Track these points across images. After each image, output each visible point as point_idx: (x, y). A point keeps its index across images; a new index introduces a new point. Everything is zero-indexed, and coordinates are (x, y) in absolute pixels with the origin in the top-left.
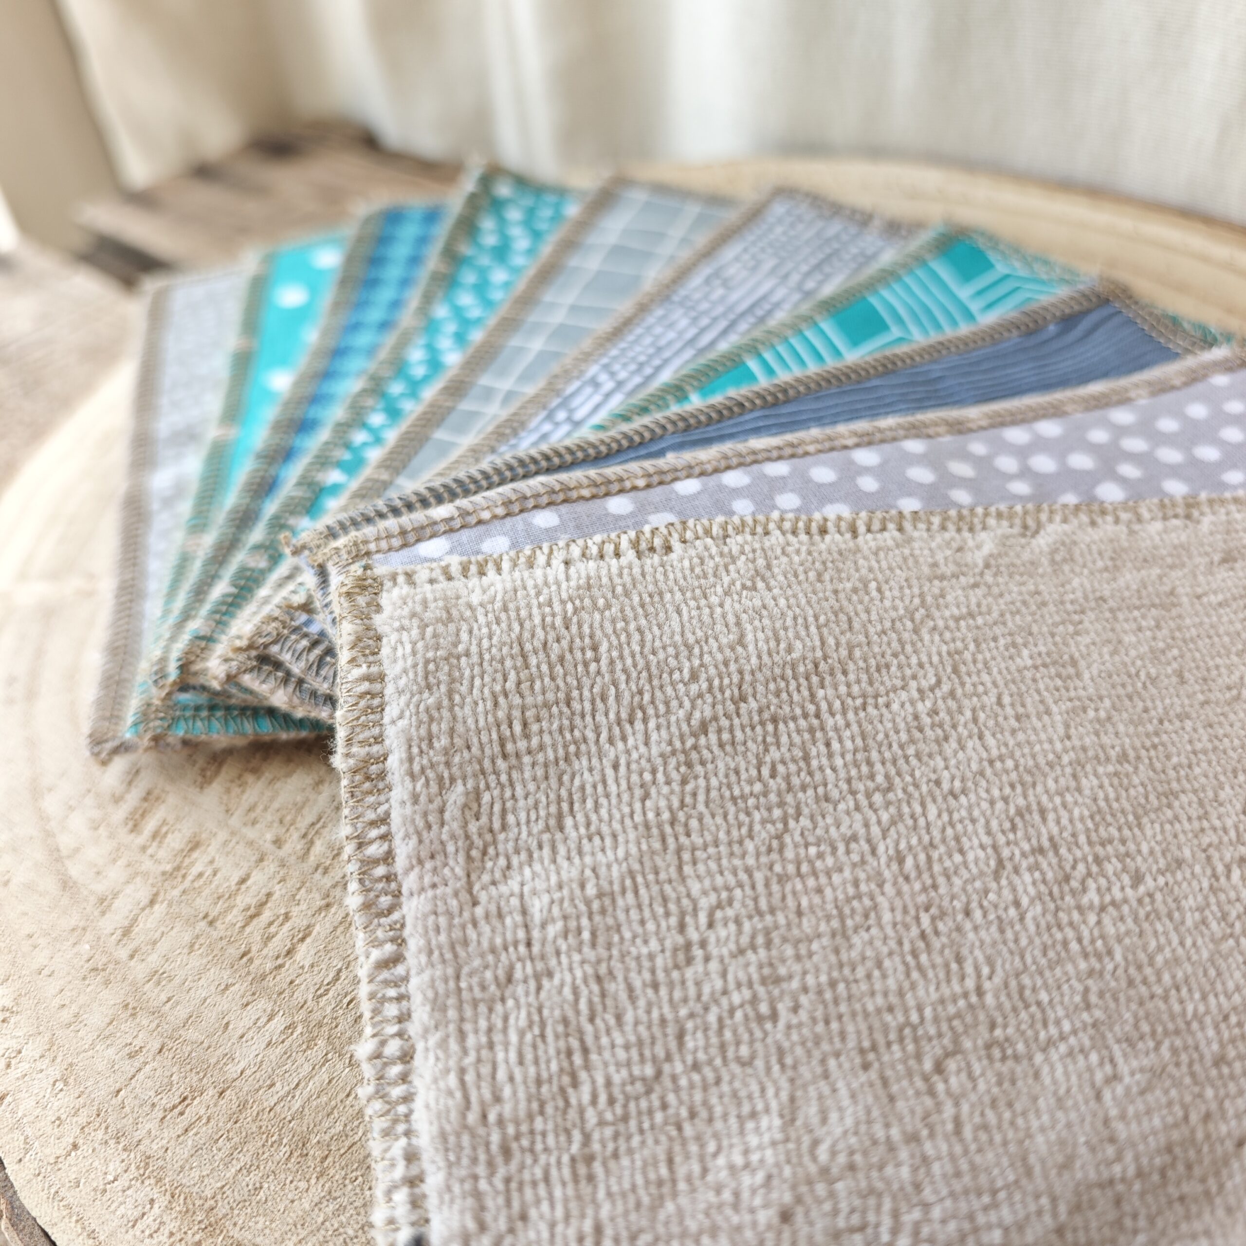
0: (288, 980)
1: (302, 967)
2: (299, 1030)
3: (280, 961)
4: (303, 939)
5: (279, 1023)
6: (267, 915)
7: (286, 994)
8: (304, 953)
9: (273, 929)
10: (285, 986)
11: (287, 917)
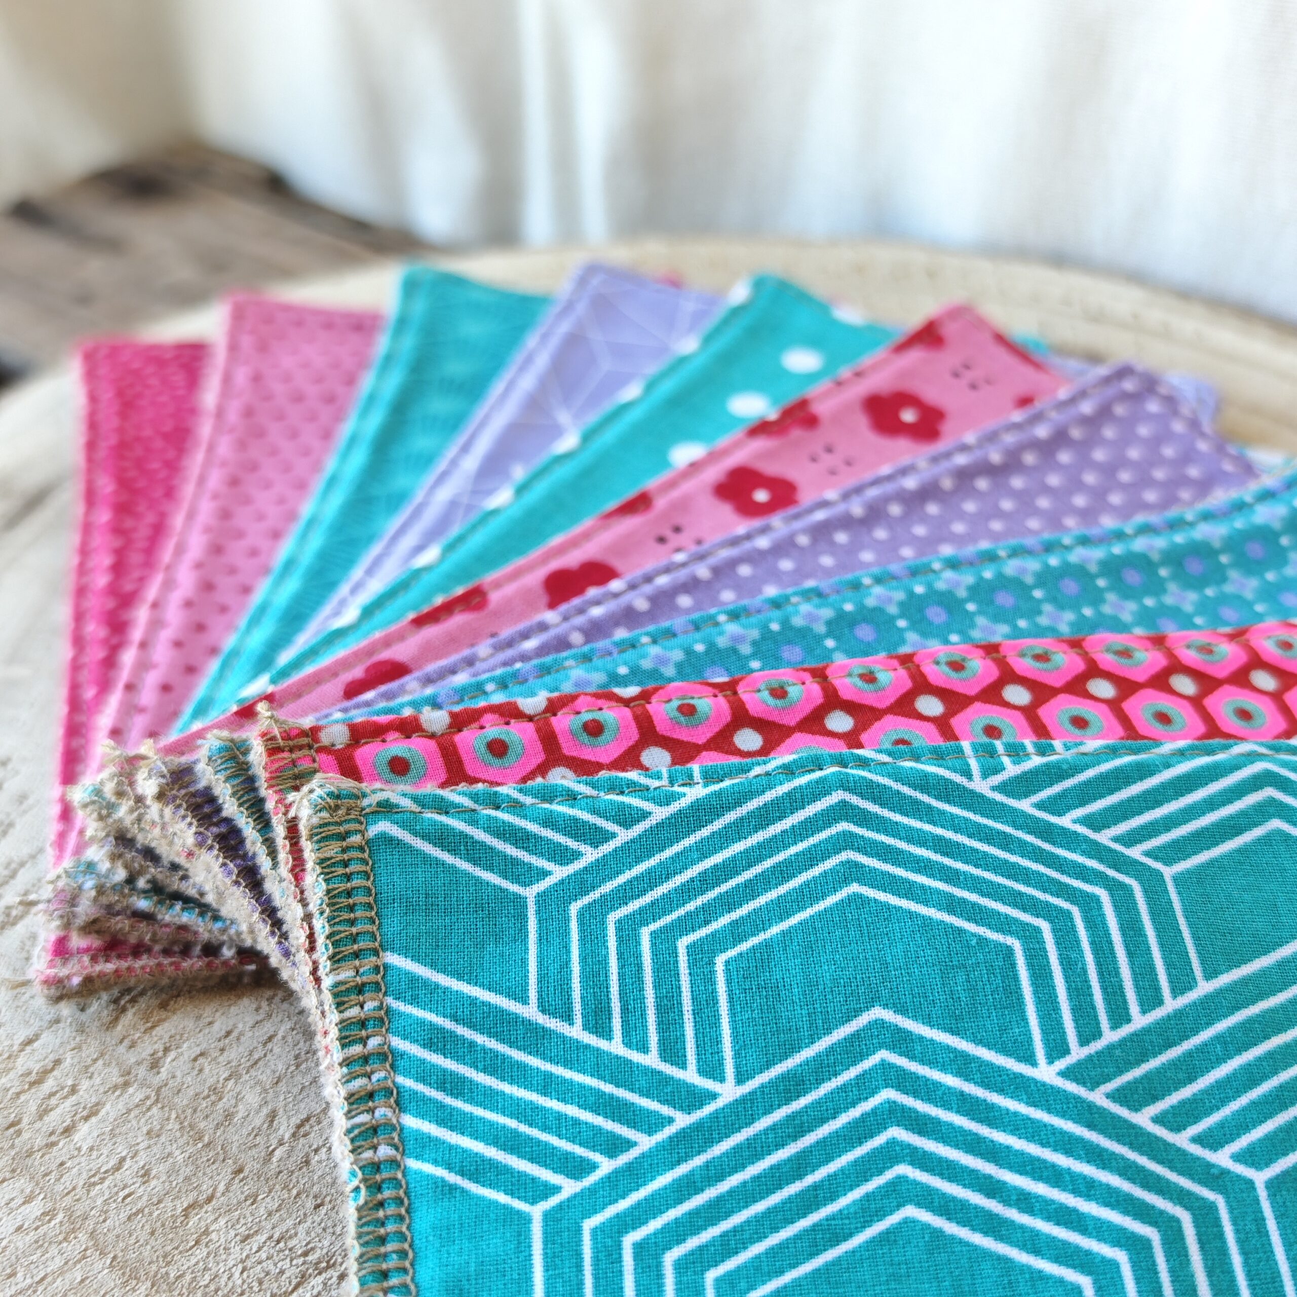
0: (58, 1161)
1: (79, 1149)
2: (60, 1217)
3: (53, 1138)
4: (86, 1119)
5: (36, 1208)
6: (49, 1084)
7: (53, 1176)
8: (84, 1134)
9: (53, 1101)
10: (54, 1167)
11: (74, 1090)
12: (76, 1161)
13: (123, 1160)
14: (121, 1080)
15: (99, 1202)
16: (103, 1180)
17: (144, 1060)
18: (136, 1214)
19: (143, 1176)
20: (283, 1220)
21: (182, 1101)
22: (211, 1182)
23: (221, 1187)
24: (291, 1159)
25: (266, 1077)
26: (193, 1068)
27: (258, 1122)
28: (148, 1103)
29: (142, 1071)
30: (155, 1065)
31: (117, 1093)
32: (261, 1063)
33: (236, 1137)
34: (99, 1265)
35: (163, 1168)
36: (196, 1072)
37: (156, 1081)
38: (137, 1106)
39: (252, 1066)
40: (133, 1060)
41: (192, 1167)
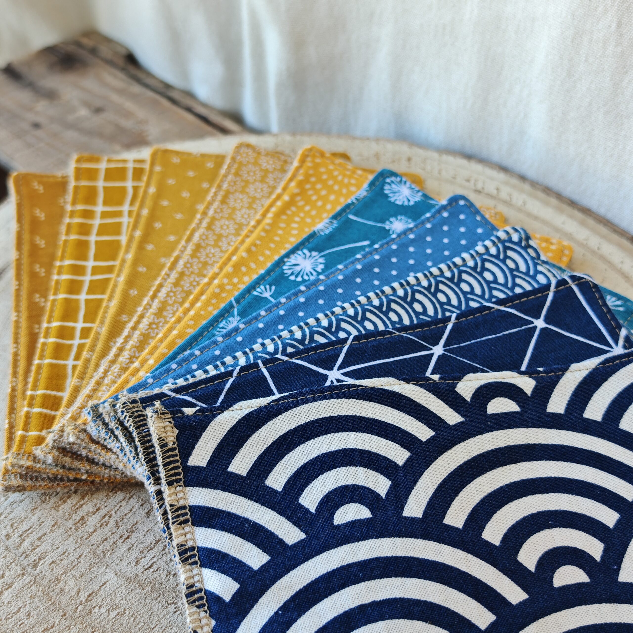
13: (20, 608)
14: (21, 572)
15: (11, 626)
16: (12, 617)
17: (30, 563)
19: (27, 616)
21: (44, 582)
22: (53, 620)
23: (57, 622)
24: (85, 611)
25: (77, 574)
26: (49, 568)
27: (73, 594)
28: (31, 583)
29: (29, 569)
30: (35, 566)
31: (19, 578)
32: (76, 567)
33: (64, 601)
35: (35, 612)
36: (50, 570)
37: (35, 573)
38: (27, 585)
39: (72, 569)
40: (26, 564)
41: (46, 613)
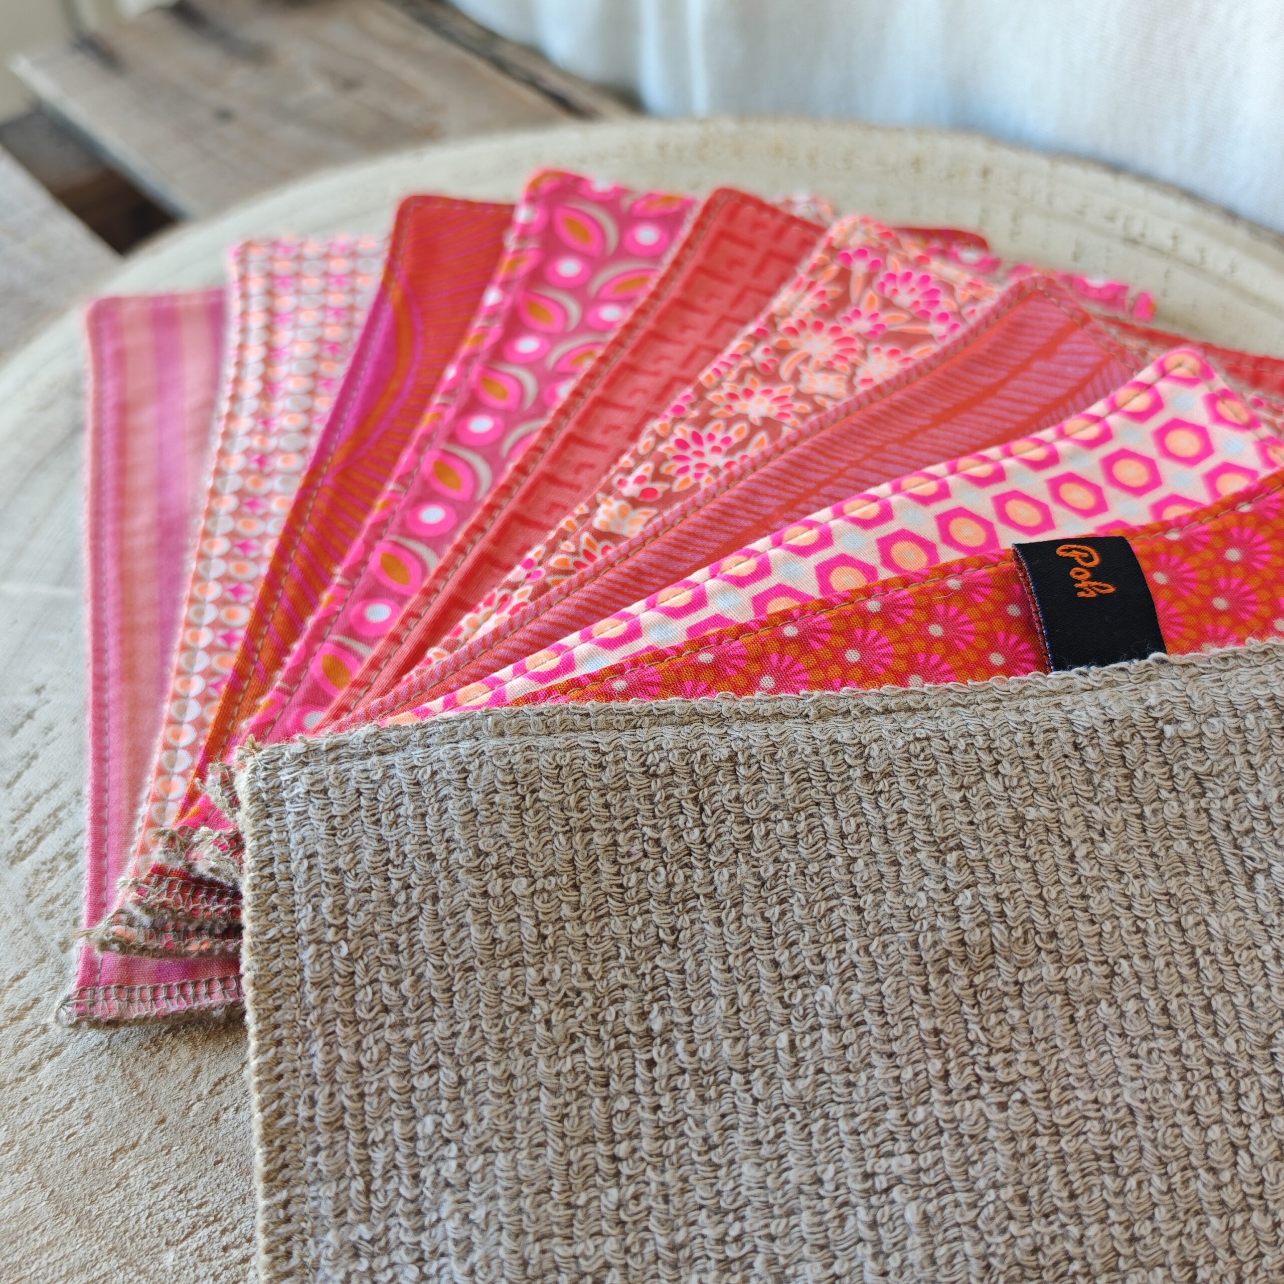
12: (36, 1097)
13: (72, 1101)
15: (49, 1137)
16: (54, 1117)
18: (74, 1153)
19: (86, 1118)
20: (187, 1172)
21: (128, 1049)
22: (137, 1130)
23: (145, 1135)
24: (205, 1116)
27: (184, 1077)
28: (102, 1048)
31: (78, 1037)
33: (164, 1090)
34: (40, 1196)
35: (102, 1112)
38: (92, 1051)
41: (125, 1114)
